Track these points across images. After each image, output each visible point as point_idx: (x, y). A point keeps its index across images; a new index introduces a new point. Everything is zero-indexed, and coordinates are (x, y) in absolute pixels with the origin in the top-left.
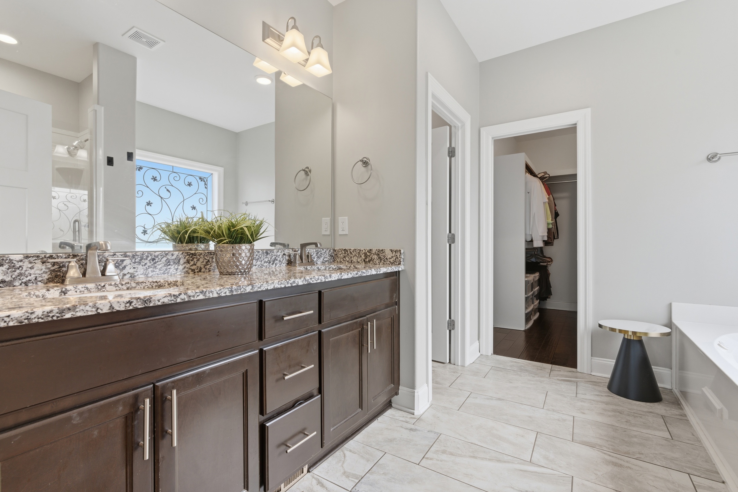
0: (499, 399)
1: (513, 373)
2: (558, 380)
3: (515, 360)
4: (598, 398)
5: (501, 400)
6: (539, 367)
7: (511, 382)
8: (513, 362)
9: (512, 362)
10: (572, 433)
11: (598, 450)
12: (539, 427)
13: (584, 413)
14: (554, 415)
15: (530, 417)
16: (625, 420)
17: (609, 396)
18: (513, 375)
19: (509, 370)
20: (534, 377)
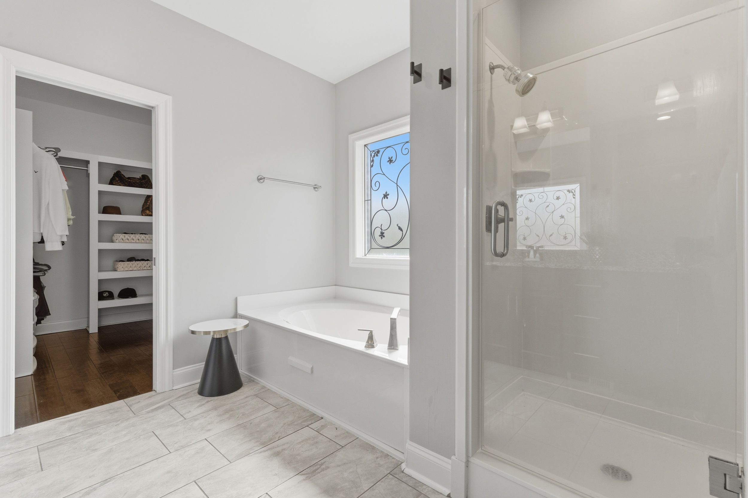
0: (105, 481)
1: (82, 437)
2: (149, 412)
3: (66, 418)
4: (203, 409)
5: (110, 481)
6: (110, 410)
7: (96, 450)
8: (66, 422)
9: (64, 423)
10: (222, 456)
11: (255, 454)
12: (189, 475)
13: (209, 430)
14: (188, 451)
15: (168, 472)
16: (241, 415)
17: (208, 402)
18: (87, 439)
19: (72, 436)
20: (118, 425)
